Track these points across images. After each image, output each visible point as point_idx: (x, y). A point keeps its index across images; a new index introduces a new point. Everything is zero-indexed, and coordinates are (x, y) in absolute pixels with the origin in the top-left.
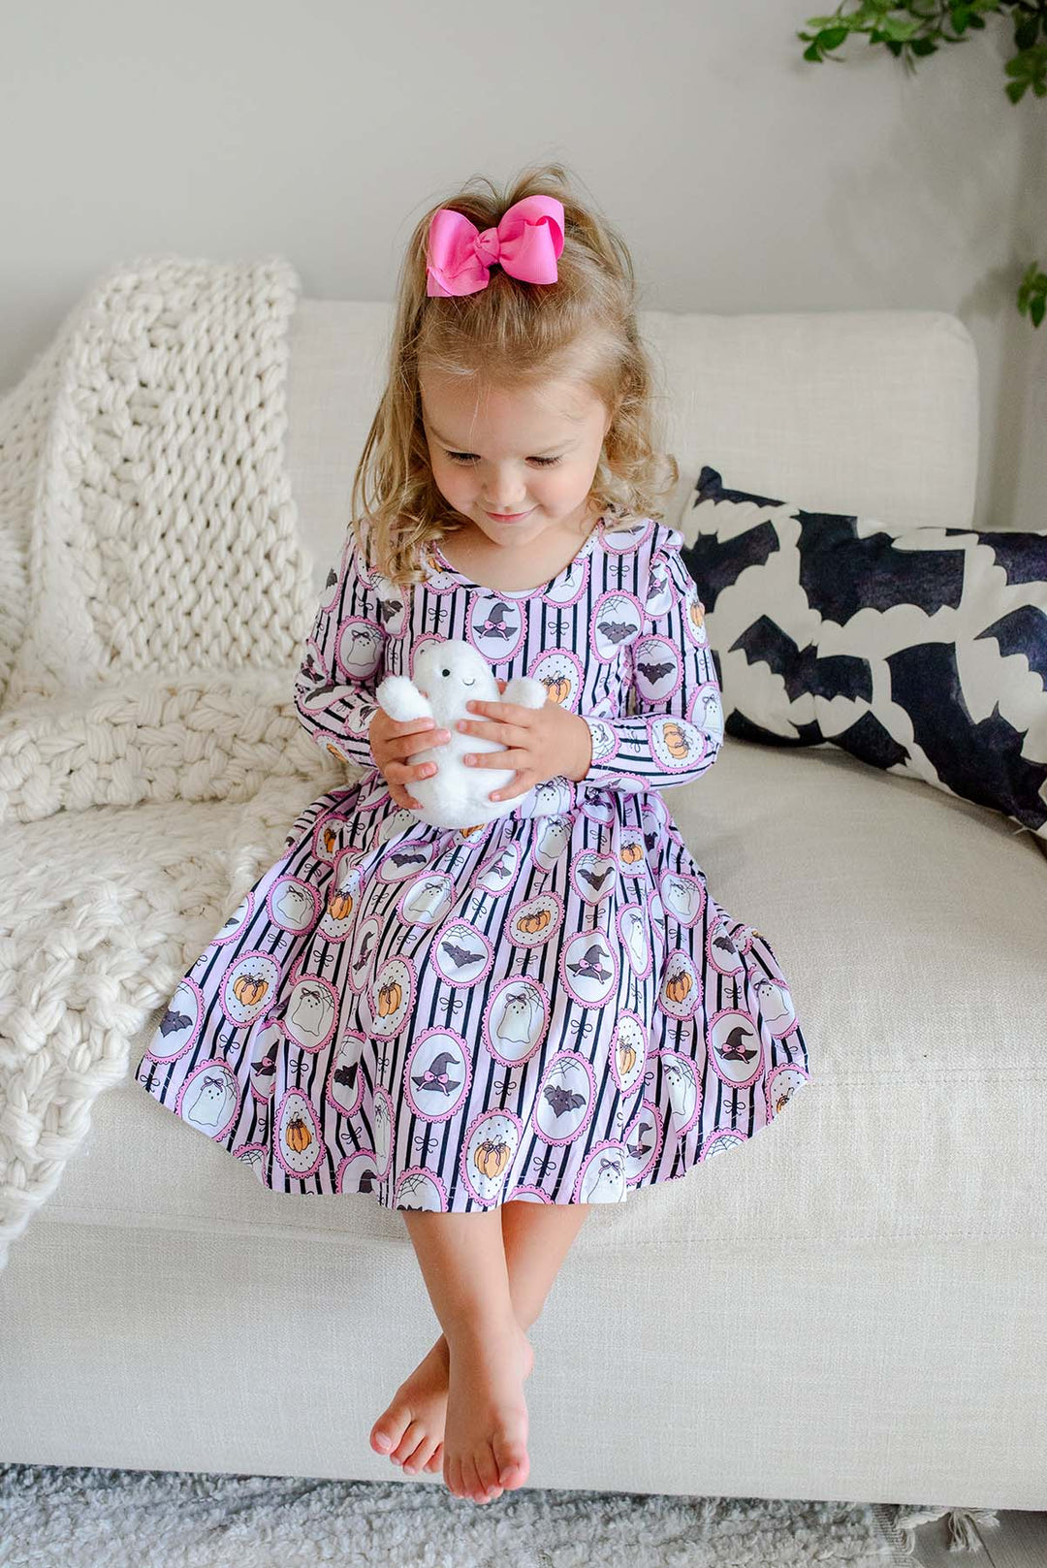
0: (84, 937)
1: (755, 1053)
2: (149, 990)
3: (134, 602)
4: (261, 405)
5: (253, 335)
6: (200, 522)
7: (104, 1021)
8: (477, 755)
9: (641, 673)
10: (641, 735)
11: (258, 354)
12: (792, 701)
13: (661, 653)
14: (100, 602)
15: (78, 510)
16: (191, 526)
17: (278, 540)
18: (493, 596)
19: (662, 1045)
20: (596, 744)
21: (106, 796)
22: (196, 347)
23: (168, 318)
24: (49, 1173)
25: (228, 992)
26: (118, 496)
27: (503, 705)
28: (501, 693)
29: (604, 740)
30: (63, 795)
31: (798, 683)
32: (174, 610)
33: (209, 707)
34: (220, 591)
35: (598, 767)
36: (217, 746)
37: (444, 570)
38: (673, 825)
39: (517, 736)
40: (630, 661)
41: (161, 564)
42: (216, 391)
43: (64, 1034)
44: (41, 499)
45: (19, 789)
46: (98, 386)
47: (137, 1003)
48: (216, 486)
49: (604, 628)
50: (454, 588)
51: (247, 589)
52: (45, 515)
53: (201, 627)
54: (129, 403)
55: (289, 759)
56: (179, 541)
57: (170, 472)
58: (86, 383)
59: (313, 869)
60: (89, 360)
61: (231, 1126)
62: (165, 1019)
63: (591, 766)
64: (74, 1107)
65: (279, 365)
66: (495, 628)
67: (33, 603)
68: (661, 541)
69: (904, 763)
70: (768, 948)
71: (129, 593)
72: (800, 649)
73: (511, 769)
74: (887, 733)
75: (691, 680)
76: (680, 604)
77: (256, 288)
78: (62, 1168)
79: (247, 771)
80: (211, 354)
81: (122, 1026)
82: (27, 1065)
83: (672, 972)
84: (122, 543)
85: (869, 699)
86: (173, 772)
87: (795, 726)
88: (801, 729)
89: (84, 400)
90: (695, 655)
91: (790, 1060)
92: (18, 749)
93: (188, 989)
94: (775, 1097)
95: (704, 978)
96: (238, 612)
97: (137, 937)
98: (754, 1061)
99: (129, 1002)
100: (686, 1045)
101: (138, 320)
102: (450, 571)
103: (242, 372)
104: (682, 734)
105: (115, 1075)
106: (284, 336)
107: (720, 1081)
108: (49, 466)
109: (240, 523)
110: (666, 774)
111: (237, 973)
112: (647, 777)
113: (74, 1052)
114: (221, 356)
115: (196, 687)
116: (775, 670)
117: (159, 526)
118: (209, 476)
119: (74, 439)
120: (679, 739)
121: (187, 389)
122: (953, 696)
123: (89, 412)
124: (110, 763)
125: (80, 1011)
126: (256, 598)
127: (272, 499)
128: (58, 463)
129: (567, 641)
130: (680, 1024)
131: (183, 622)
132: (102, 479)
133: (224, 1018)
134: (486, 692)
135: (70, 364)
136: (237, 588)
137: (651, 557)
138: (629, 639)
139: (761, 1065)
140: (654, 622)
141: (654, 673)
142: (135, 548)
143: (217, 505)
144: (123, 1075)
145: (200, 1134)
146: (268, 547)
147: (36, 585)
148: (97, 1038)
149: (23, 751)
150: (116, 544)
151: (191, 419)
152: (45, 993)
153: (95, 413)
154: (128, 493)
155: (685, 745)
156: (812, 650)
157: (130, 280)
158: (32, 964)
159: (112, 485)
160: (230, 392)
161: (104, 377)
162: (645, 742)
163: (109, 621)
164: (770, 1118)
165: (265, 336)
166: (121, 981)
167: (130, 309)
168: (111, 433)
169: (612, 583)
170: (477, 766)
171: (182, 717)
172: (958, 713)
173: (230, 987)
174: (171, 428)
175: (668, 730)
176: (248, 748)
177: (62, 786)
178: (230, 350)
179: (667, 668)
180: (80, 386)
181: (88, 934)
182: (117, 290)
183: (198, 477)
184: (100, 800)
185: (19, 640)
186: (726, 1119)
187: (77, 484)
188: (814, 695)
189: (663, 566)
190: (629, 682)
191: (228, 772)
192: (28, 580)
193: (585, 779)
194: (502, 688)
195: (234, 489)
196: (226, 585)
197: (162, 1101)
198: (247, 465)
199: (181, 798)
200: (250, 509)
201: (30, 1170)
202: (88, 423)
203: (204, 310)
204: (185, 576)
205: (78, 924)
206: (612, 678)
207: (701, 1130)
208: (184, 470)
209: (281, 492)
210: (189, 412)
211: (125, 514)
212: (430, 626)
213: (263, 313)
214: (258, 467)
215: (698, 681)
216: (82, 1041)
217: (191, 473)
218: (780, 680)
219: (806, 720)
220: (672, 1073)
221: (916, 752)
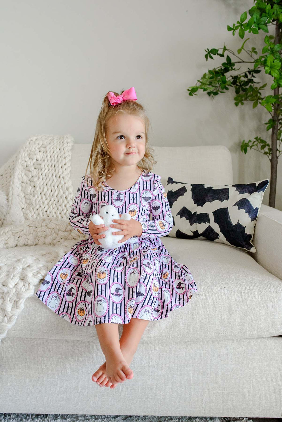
0: (24, 264)
1: (184, 287)
2: (40, 275)
3: (33, 209)
4: (65, 164)
5: (63, 149)
6: (50, 190)
7: (29, 281)
8: (115, 232)
9: (153, 209)
10: (153, 224)
11: (65, 153)
12: (191, 225)
13: (157, 204)
14: (25, 209)
15: (21, 188)
16: (48, 191)
17: (68, 194)
18: (118, 192)
19: (162, 286)
20: (143, 227)
21: (28, 243)
22: (50, 152)
23: (43, 146)
24: (13, 319)
25: (59, 276)
26: (30, 185)
27: (121, 220)
28: (120, 217)
29: (145, 227)
30: (17, 242)
31: (192, 221)
32: (43, 211)
33: (53, 223)
34: (54, 206)
35: (144, 233)
36: (54, 232)
37: (106, 186)
38: (163, 245)
39: (125, 227)
40: (150, 206)
41: (40, 200)
42: (54, 161)
43: (19, 284)
44: (12, 185)
45: (7, 240)
46: (26, 160)
47: (37, 277)
48: (54, 182)
49: (143, 198)
50: (108, 190)
51: (60, 205)
52: (13, 188)
53: (49, 214)
54: (33, 164)
55: (72, 236)
56: (44, 195)
57: (43, 179)
58: (24, 160)
59: (78, 254)
60: (25, 155)
61: (59, 308)
62: (43, 281)
63: (142, 233)
64: (21, 301)
65: (70, 156)
66: (118, 199)
67: (9, 207)
68: (156, 178)
69: (218, 238)
70: (186, 267)
71: (32, 207)
72: (193, 213)
73: (123, 235)
74: (214, 230)
75: (164, 210)
76: (161, 192)
77: (64, 140)
78: (16, 318)
79: (61, 238)
80: (54, 153)
81: (33, 283)
82: (10, 291)
83: (164, 272)
84: (31, 195)
85: (209, 223)
86: (44, 238)
87: (192, 232)
88: (194, 233)
89: (23, 164)
90: (165, 204)
91: (192, 287)
92: (7, 231)
93: (49, 275)
94: (189, 296)
95: (172, 273)
96: (58, 211)
97: (37, 265)
98: (184, 289)
99: (35, 277)
100: (168, 286)
101: (36, 146)
102: (107, 186)
103: (61, 157)
104: (163, 223)
105: (31, 294)
106: (71, 150)
107: (176, 293)
108: (14, 178)
109: (59, 190)
110: (160, 233)
111: (61, 272)
112: (156, 234)
113: (21, 288)
114: (56, 154)
115: (50, 219)
116: (187, 219)
117: (40, 191)
118: (52, 180)
119: (20, 172)
120: (162, 225)
121: (48, 161)
122: (228, 219)
123: (24, 166)
124: (29, 235)
125: (23, 280)
126: (63, 207)
127: (67, 185)
128: (16, 177)
129: (135, 201)
130: (166, 282)
131: (45, 213)
132: (26, 181)
133: (58, 282)
134: (117, 217)
135: (20, 156)
136: (58, 205)
137: (154, 182)
138: (149, 201)
139: (186, 290)
140: (155, 196)
141: (156, 209)
142: (34, 196)
143: (54, 186)
144: (33, 294)
145: (51, 310)
146: (66, 195)
147: (10, 203)
148: (27, 285)
149: (8, 232)
150: (29, 196)
151: (48, 167)
152: (15, 275)
153: (25, 166)
154: (33, 184)
155: (164, 226)
156: (195, 213)
157: (35, 138)
158: (11, 270)
159: (29, 182)
160: (58, 161)
161: (28, 159)
162: (155, 226)
163: (27, 213)
164: (188, 301)
165: (66, 149)
166: (33, 273)
167: (35, 144)
168: (29, 171)
169: (145, 188)
170: (115, 235)
171: (46, 226)
172: (230, 223)
173: (59, 275)
174: (43, 169)
175: (160, 223)
176: (62, 233)
177: (17, 240)
178: (58, 152)
179: (159, 207)
180: (22, 160)
181: (25, 264)
182: (32, 140)
183: (50, 180)
184: (26, 243)
185: (6, 214)
186: (178, 302)
187: (21, 182)
188: (196, 223)
189: (156, 184)
190: (150, 211)
191: (57, 238)
192: (8, 202)
193: (141, 236)
194: (120, 216)
195: (58, 183)
196: (56, 205)
197: (42, 301)
198: (61, 177)
199: (45, 244)
200: (62, 187)
201: (9, 318)
202: (23, 168)
203: (52, 144)
204: (46, 202)
205: (22, 262)
206: (146, 210)
207: (172, 304)
208: (46, 179)
209: (69, 184)
210: (48, 166)
211: (32, 189)
212: (103, 199)
213: (66, 145)
214: (64, 178)
215: (166, 210)
216: (23, 286)
217: (48, 179)
218: (188, 221)
219: (195, 230)
220: (164, 291)
221: (221, 234)
